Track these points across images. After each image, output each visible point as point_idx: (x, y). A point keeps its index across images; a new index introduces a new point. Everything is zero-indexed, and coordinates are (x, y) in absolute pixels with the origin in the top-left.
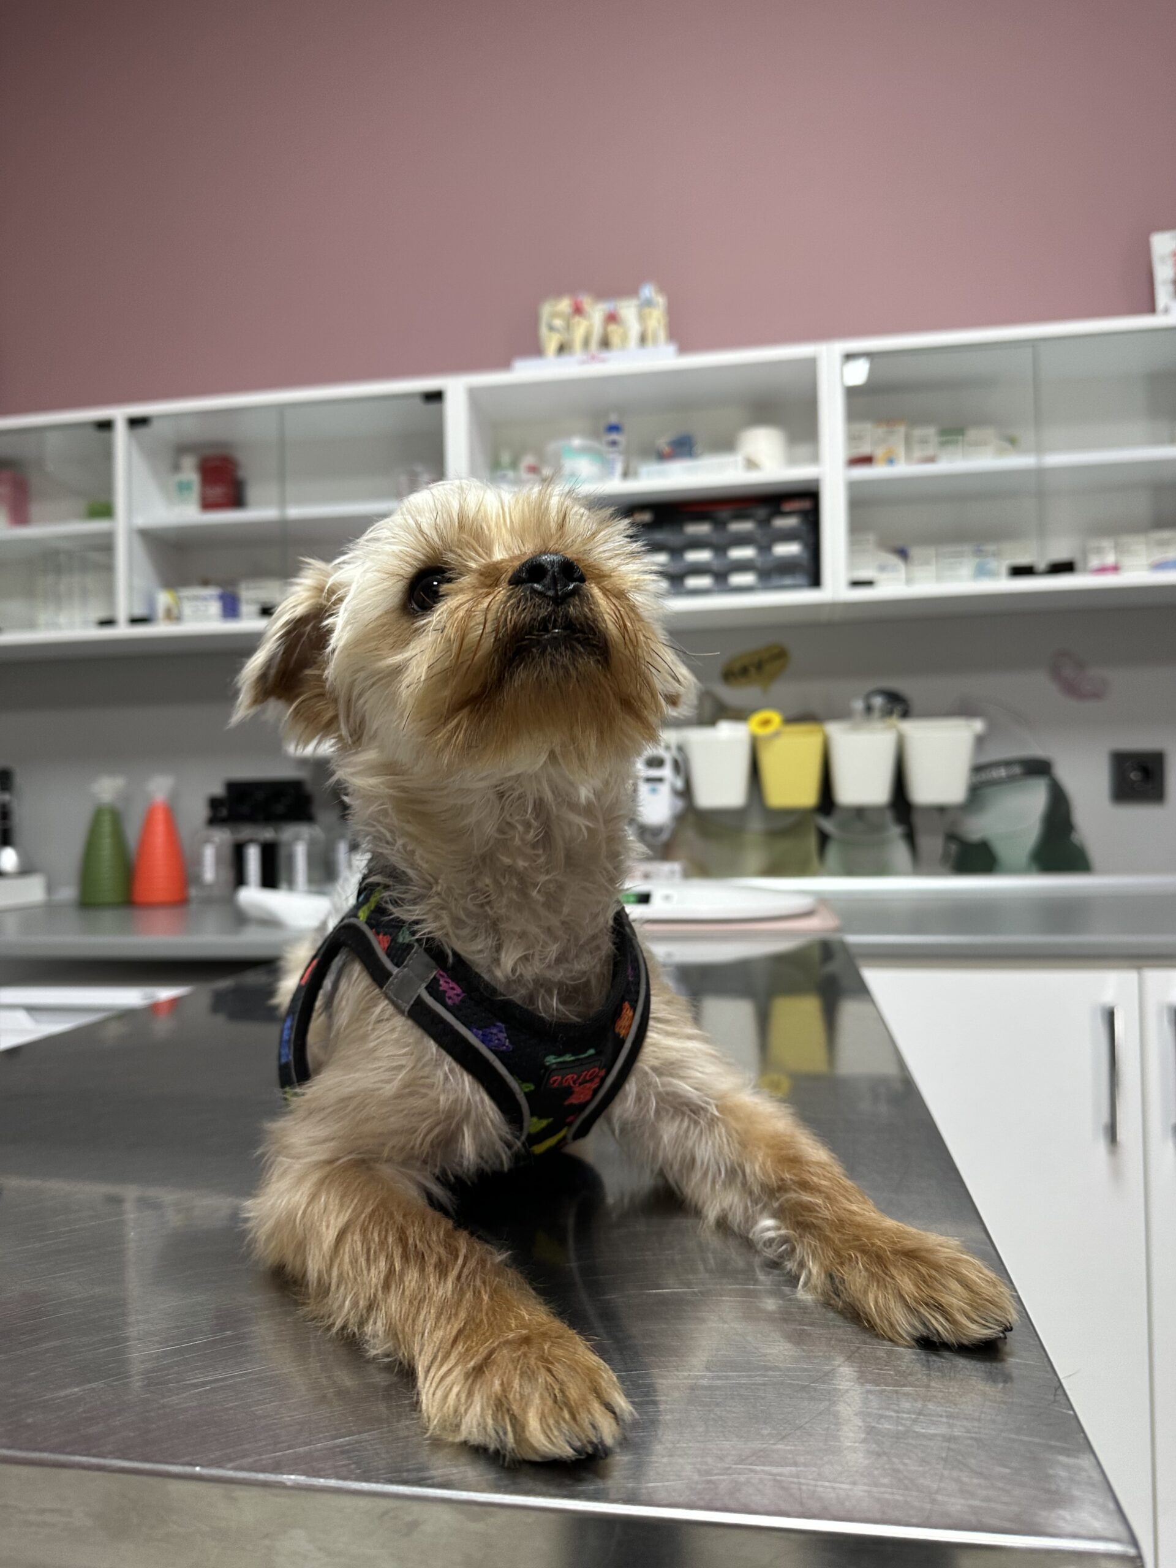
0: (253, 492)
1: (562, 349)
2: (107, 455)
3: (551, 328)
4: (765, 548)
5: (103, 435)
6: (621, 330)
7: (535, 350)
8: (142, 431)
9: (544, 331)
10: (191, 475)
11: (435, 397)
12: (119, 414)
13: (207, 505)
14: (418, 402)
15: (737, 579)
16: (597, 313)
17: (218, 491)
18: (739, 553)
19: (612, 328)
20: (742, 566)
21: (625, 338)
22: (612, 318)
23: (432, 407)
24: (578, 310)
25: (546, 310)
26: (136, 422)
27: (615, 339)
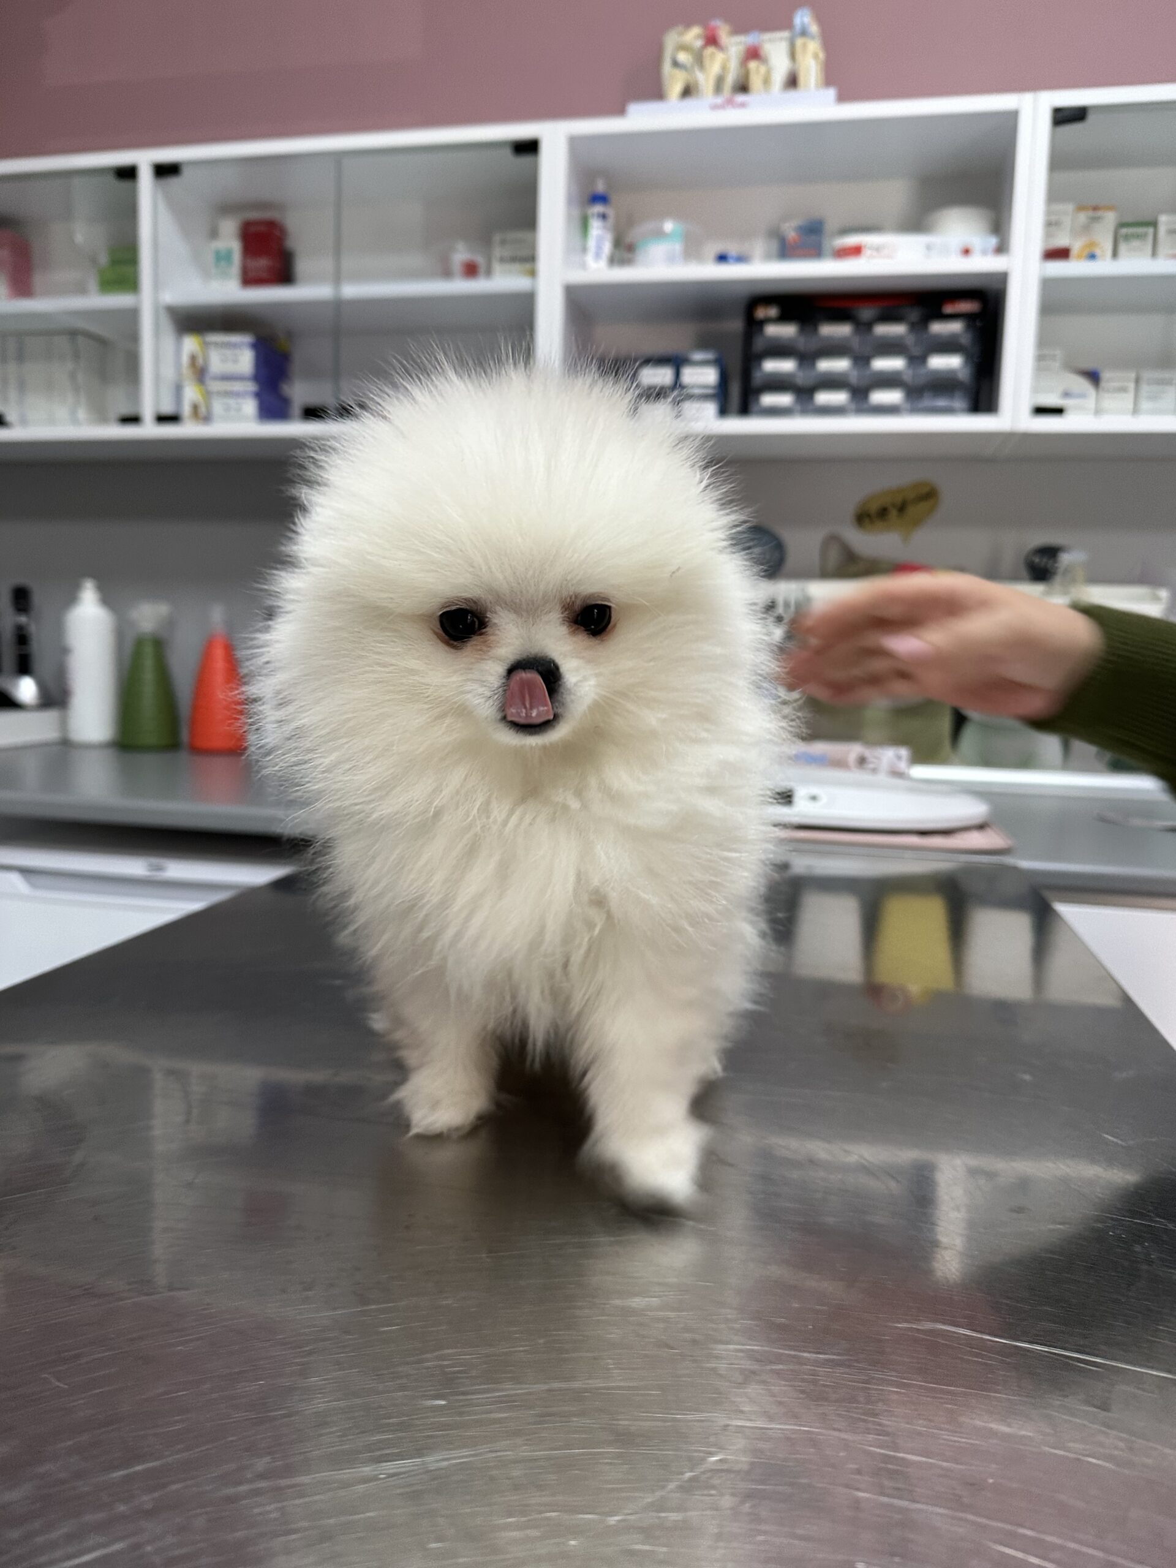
0: (302, 266)
1: (687, 92)
2: (130, 212)
3: (676, 64)
4: (917, 360)
5: (124, 185)
6: (763, 69)
7: (656, 93)
8: (173, 182)
9: (667, 67)
10: (230, 242)
11: (528, 148)
12: (144, 159)
13: (249, 279)
14: (508, 153)
15: (880, 397)
16: (734, 45)
17: (262, 263)
18: (883, 364)
19: (753, 65)
20: (888, 381)
21: (767, 81)
22: (754, 54)
23: (525, 160)
24: (712, 40)
25: (671, 40)
26: (165, 171)
27: (756, 82)
